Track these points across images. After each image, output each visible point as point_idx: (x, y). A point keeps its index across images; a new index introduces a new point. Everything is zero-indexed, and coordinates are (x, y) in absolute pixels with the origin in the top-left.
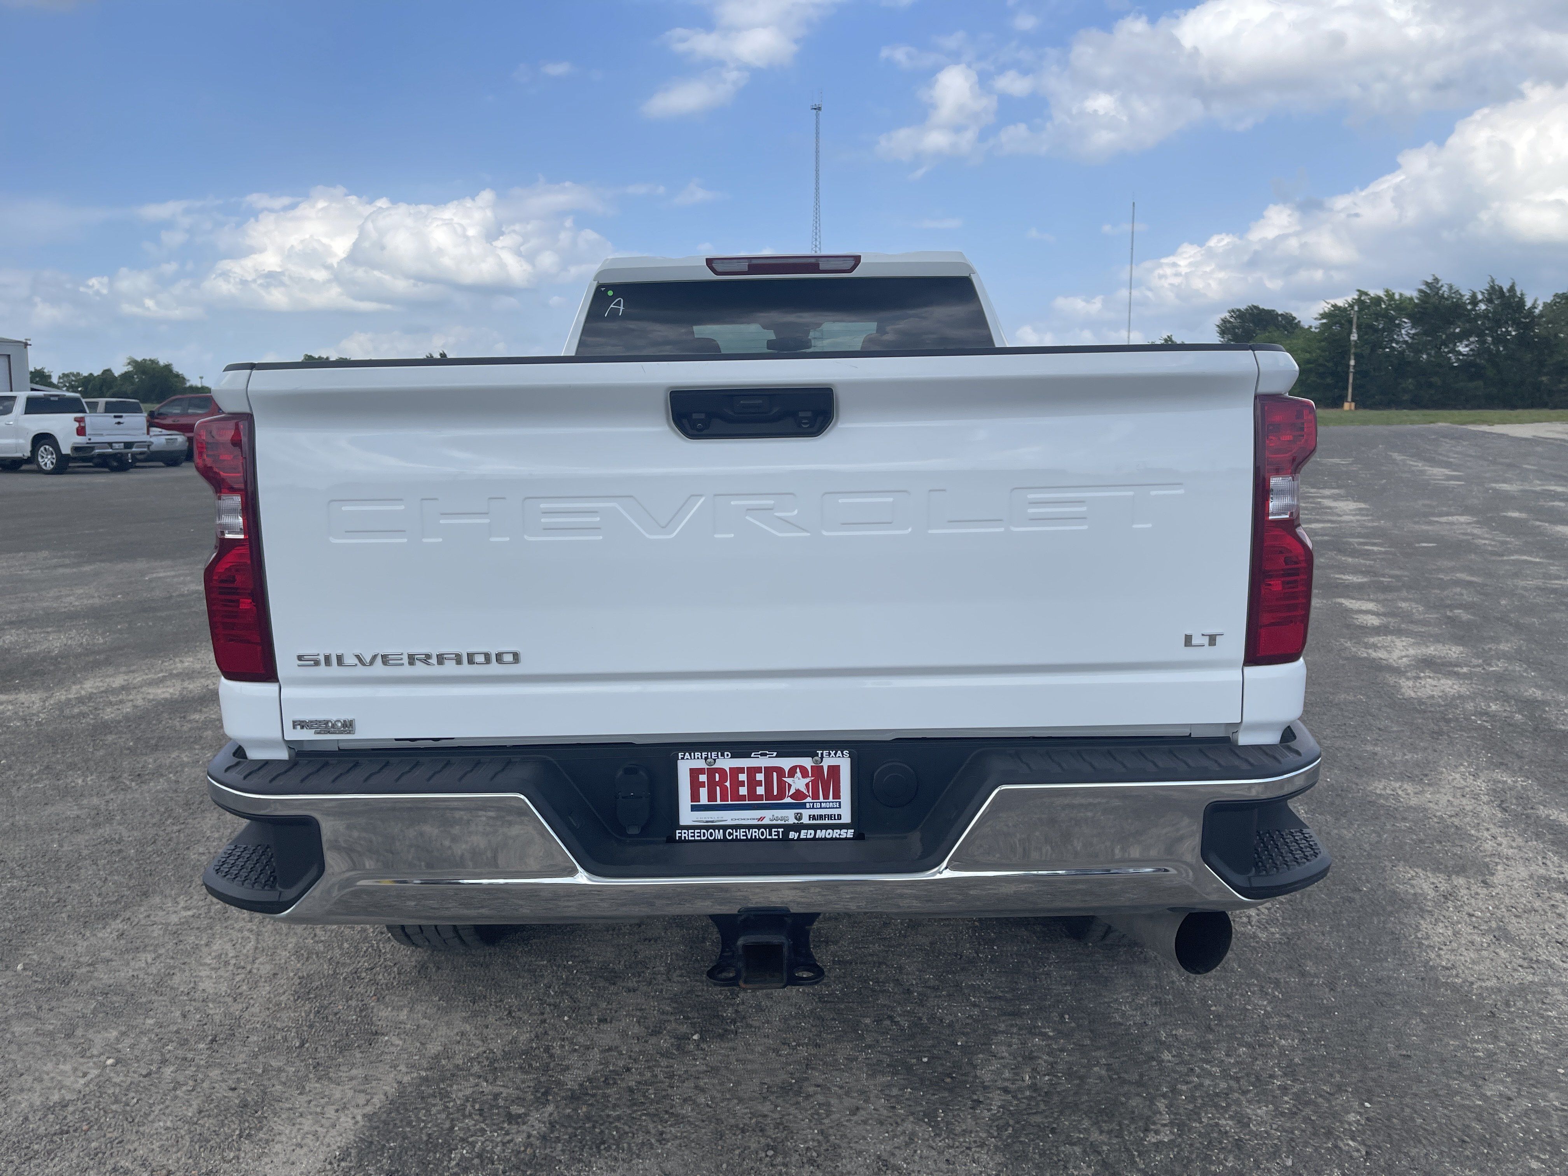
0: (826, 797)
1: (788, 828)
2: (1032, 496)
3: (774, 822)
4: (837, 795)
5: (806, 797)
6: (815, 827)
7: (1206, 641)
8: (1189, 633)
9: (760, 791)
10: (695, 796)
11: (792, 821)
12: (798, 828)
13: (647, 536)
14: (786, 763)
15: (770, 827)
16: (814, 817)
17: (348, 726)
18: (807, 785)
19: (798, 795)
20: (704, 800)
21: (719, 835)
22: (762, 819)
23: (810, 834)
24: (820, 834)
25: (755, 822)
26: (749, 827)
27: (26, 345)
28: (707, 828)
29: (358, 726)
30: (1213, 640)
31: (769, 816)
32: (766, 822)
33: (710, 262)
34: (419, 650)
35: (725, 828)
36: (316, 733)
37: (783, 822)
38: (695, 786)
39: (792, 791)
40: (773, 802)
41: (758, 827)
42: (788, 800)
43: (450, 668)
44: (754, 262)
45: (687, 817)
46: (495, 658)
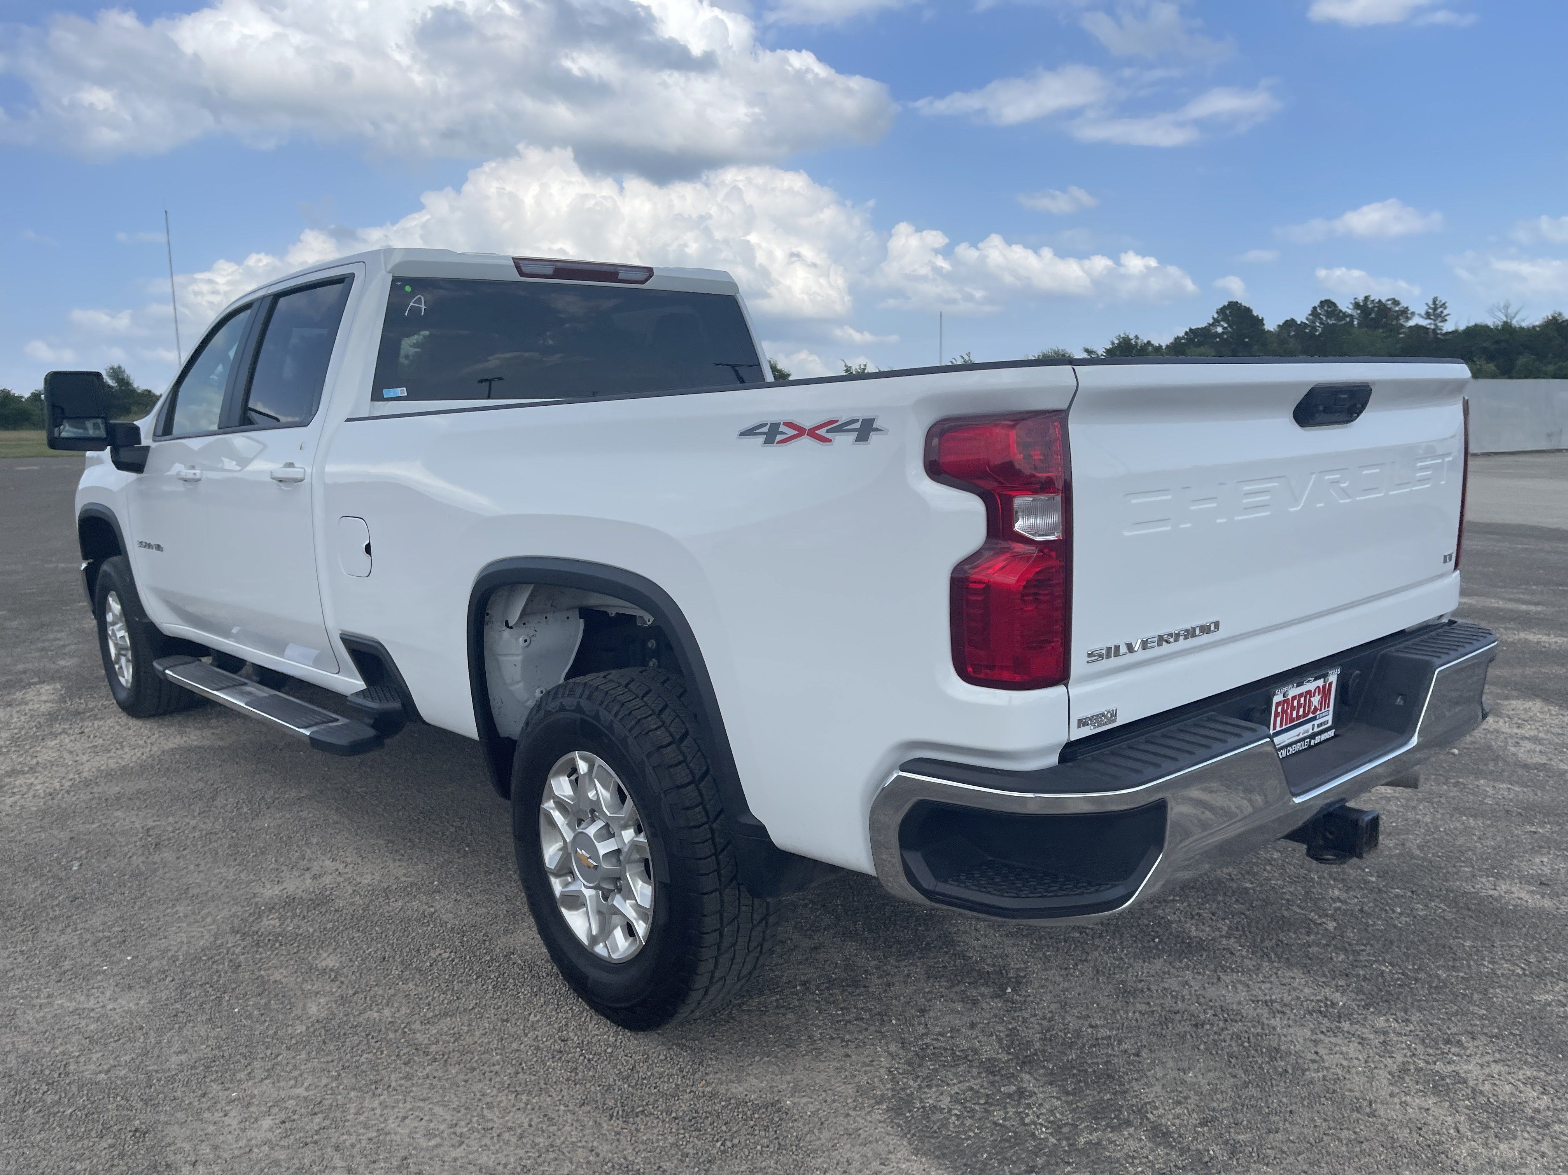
1: (1310, 738)
3: (1304, 735)
4: (1329, 706)
5: (1317, 711)
6: (1319, 733)
7: (1448, 559)
9: (1301, 711)
11: (1311, 732)
14: (1314, 686)
15: (1304, 738)
16: (1319, 726)
17: (1114, 715)
19: (1315, 710)
20: (1278, 727)
22: (1299, 735)
23: (1317, 739)
24: (1322, 737)
25: (1297, 738)
26: (1294, 743)
30: (1450, 557)
31: (1303, 731)
33: (517, 261)
35: (1284, 747)
37: (1307, 734)
38: (1276, 717)
39: (1313, 708)
41: (1298, 741)
42: (1310, 716)
43: (1182, 644)
44: (559, 264)
46: (1205, 629)
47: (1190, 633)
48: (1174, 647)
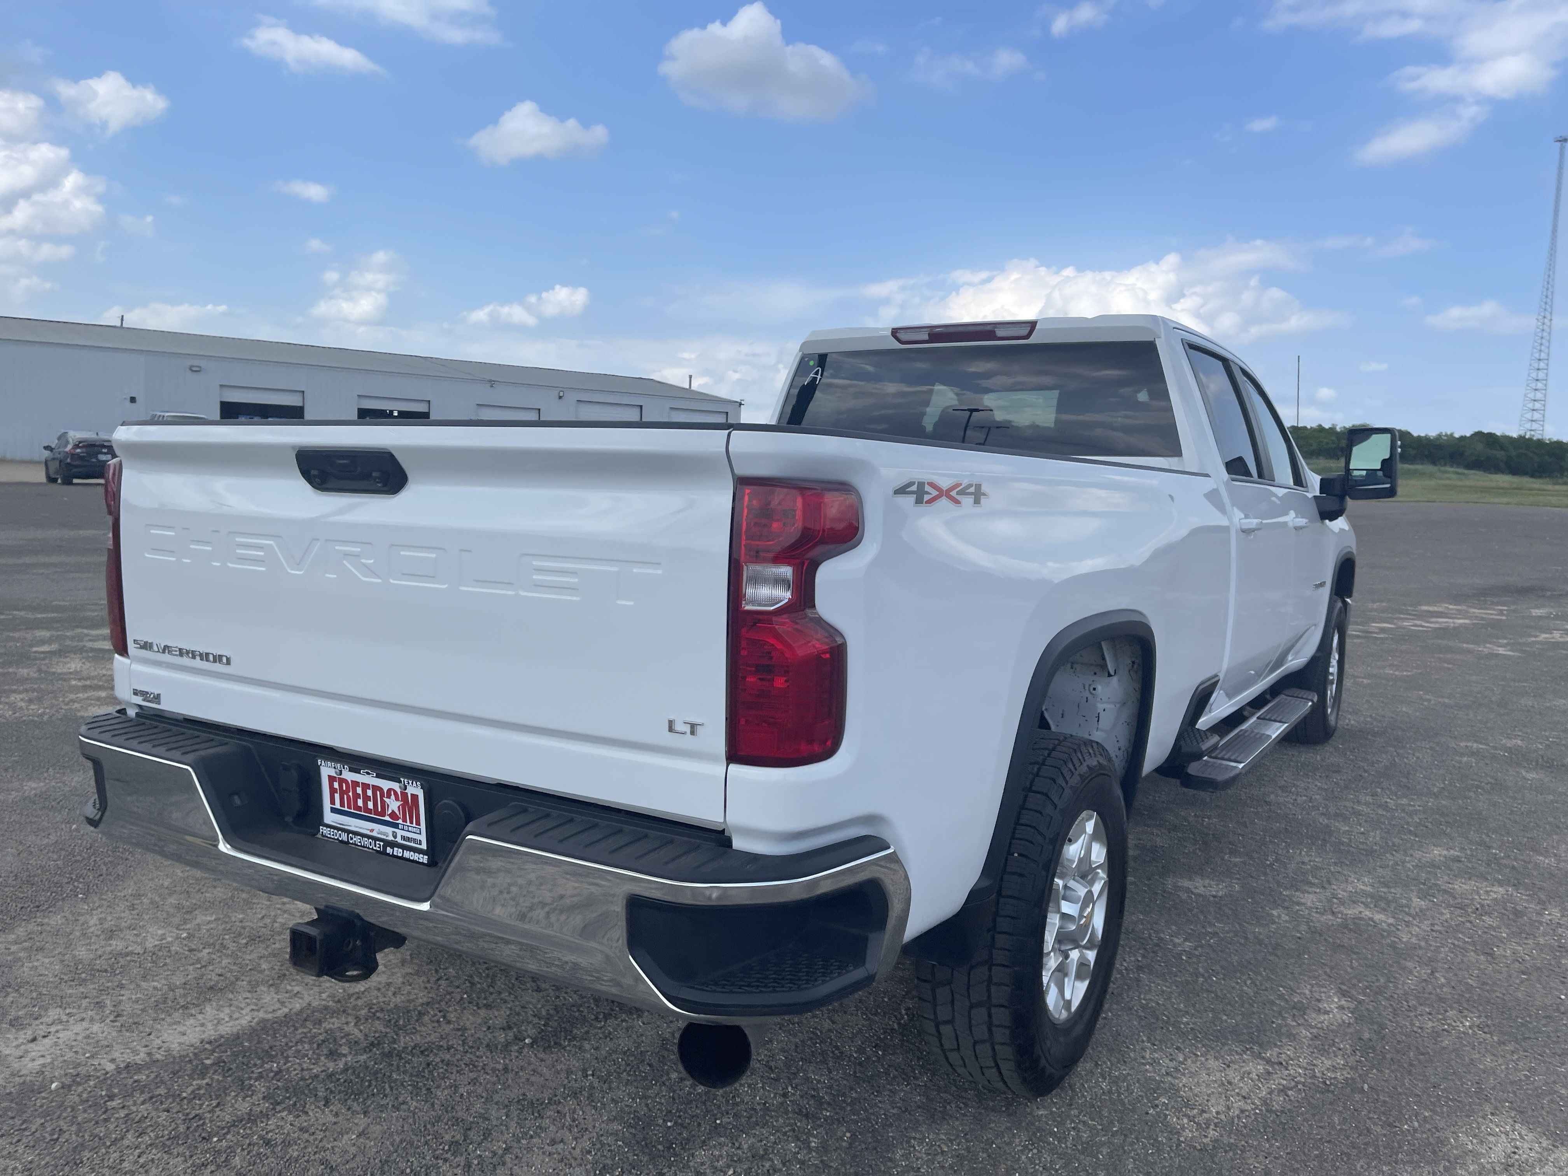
0: (411, 822)
1: (388, 844)
2: (537, 563)
3: (379, 836)
4: (418, 823)
5: (398, 818)
6: (404, 848)
7: (687, 729)
8: (672, 718)
9: (370, 805)
10: (333, 802)
11: (391, 838)
12: (393, 845)
13: (289, 571)
14: (386, 785)
15: (376, 839)
16: (403, 838)
17: (157, 698)
18: (399, 807)
19: (393, 815)
20: (337, 805)
21: (344, 837)
22: (372, 831)
23: (398, 852)
24: (407, 854)
25: (368, 833)
26: (363, 836)
27: (741, 404)
28: (338, 829)
29: (163, 699)
30: (693, 728)
31: (377, 830)
32: (374, 834)
33: (895, 332)
34: (186, 646)
35: (348, 832)
36: (144, 700)
37: (384, 837)
38: (333, 791)
39: (390, 811)
40: (377, 816)
41: (369, 837)
42: (387, 818)
43: (197, 663)
45: (329, 817)
46: (218, 659)
47: (205, 657)
48: (186, 661)
